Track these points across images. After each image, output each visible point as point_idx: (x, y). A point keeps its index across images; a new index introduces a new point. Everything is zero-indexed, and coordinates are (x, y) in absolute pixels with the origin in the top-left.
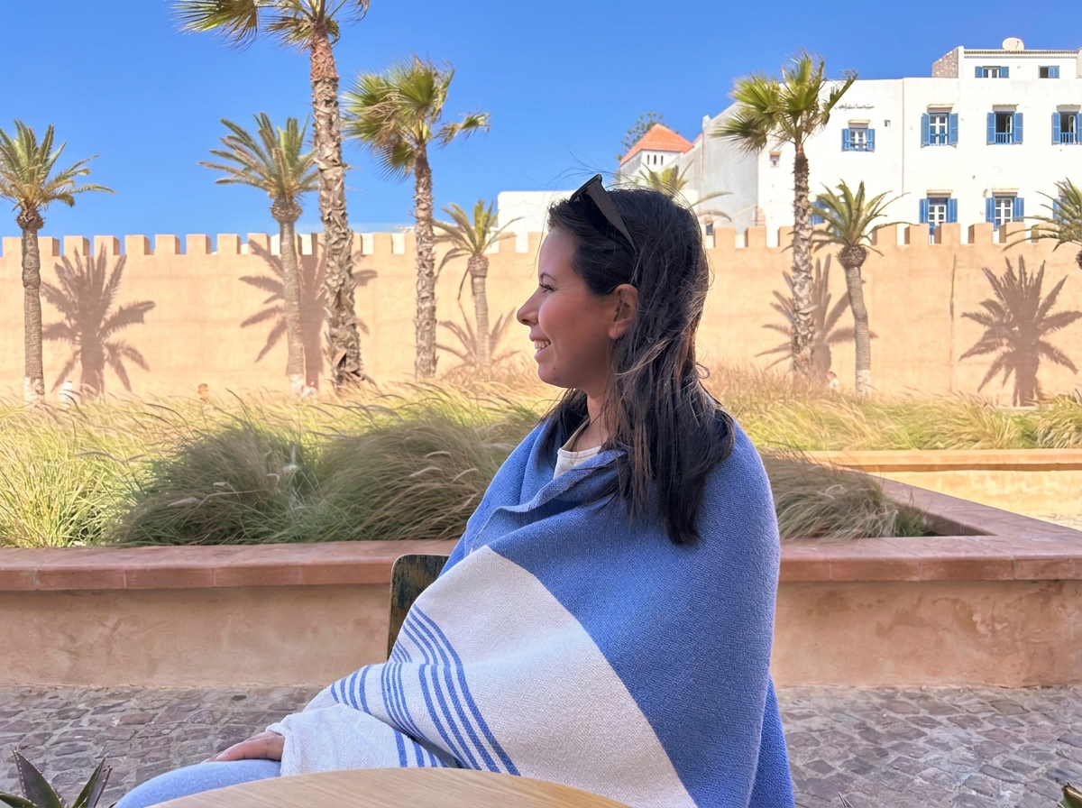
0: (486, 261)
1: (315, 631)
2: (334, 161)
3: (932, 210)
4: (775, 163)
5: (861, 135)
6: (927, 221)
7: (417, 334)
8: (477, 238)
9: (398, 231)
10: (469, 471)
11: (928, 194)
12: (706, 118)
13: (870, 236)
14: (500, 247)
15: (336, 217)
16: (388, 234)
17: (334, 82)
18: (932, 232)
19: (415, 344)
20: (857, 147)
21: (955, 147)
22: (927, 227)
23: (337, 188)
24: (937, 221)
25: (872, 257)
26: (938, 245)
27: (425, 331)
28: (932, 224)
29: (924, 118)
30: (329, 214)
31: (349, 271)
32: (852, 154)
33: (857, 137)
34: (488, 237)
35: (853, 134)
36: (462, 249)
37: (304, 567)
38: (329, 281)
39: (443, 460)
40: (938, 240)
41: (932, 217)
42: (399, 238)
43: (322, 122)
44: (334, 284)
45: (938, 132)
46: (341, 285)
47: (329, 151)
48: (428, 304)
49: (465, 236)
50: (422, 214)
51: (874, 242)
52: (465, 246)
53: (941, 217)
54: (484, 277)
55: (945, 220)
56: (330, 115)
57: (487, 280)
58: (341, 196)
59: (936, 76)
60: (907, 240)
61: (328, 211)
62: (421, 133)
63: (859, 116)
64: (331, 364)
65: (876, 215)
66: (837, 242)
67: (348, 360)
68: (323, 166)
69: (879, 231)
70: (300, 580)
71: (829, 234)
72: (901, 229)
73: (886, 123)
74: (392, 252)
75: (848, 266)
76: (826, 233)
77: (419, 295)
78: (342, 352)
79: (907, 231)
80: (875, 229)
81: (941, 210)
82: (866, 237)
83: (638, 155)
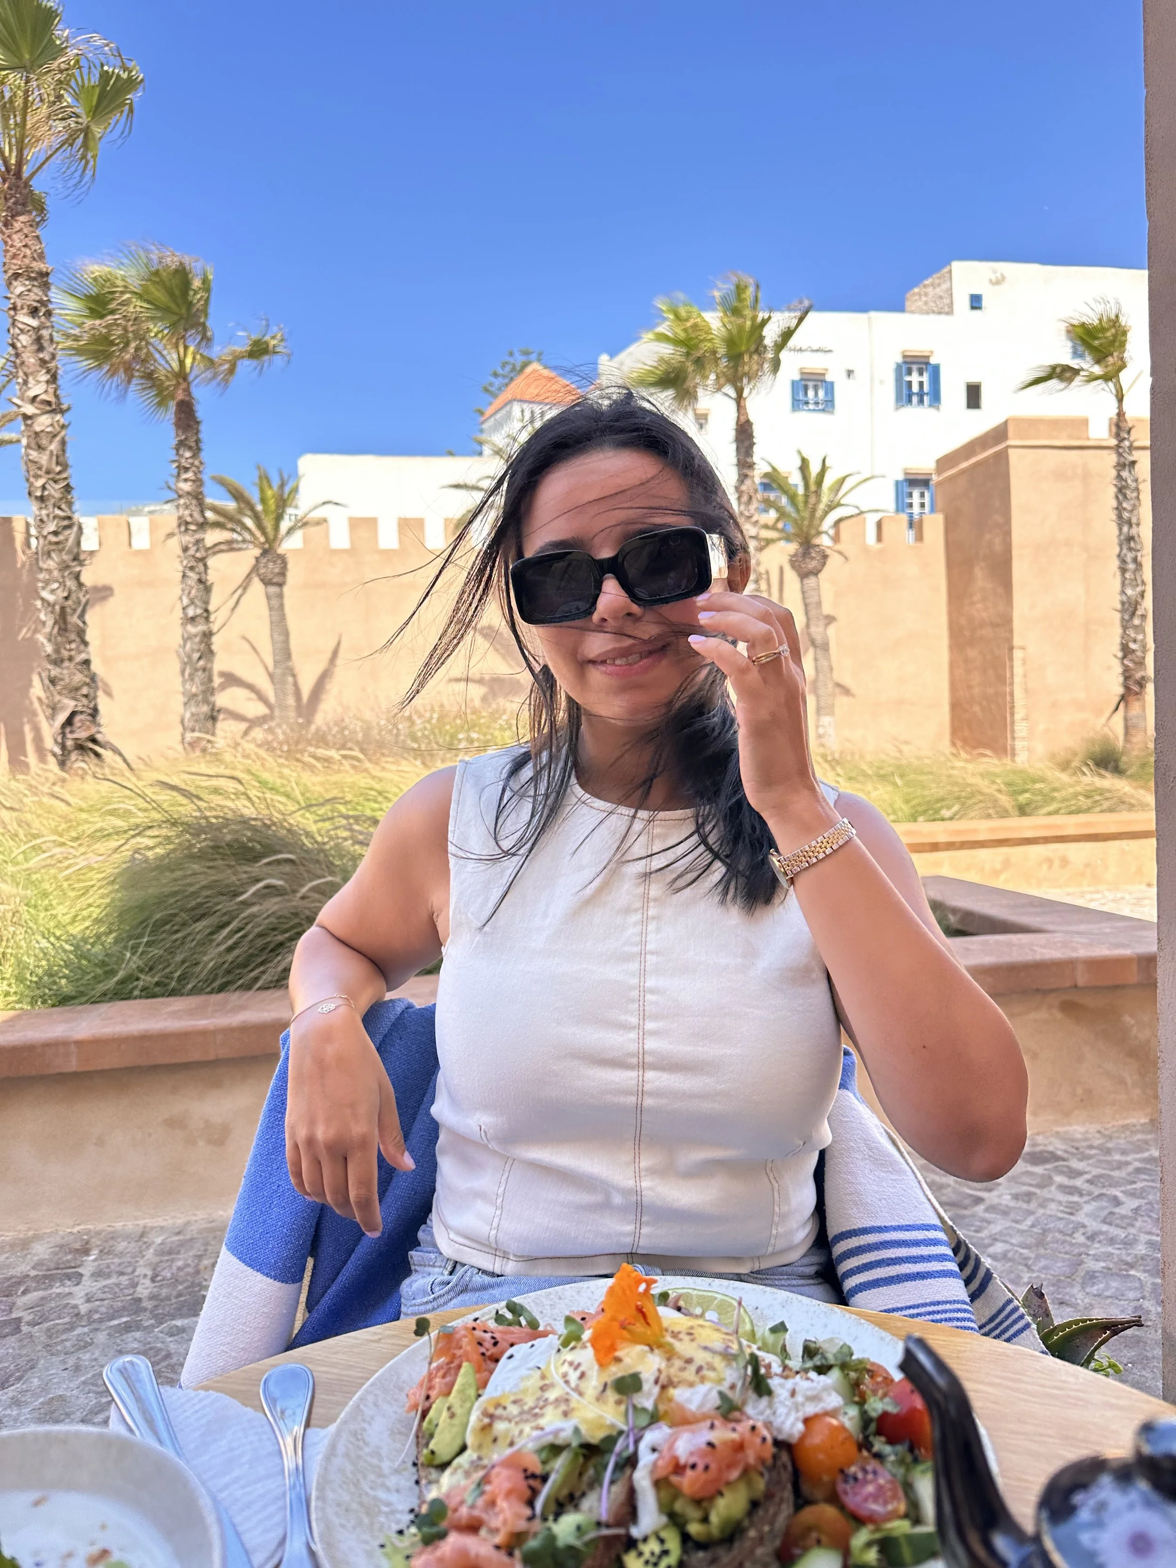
0: (283, 561)
1: (100, 1142)
2: (49, 403)
3: (910, 495)
4: (701, 426)
5: (816, 388)
6: (903, 511)
7: (183, 672)
8: (269, 525)
9: (137, 513)
10: (323, 880)
11: (906, 474)
12: (604, 358)
13: (832, 532)
14: (305, 540)
15: (54, 491)
16: (123, 518)
17: (43, 279)
18: (911, 525)
19: (181, 689)
20: (811, 407)
21: (938, 409)
22: (904, 517)
23: (54, 447)
24: (916, 510)
25: (834, 560)
26: (919, 544)
27: (196, 670)
28: (911, 515)
29: (899, 367)
30: (44, 488)
31: (77, 576)
32: (803, 416)
33: (811, 393)
34: (285, 525)
35: (806, 388)
36: (244, 541)
37: (79, 1043)
38: (45, 594)
39: (287, 868)
40: (919, 537)
41: (911, 505)
42: (140, 524)
43: (25, 340)
44: (51, 598)
45: (915, 388)
46: (66, 598)
47: (38, 387)
48: (201, 628)
49: (249, 522)
50: (186, 487)
51: (836, 539)
52: (247, 536)
53: (922, 505)
54: (281, 585)
55: (927, 509)
56: (37, 330)
57: (286, 589)
58: (61, 461)
59: (912, 312)
60: (879, 538)
61: (40, 483)
62: (182, 363)
63: (814, 363)
64: (51, 726)
65: (839, 505)
66: (788, 539)
67: (77, 719)
68: (30, 409)
69: (842, 525)
70: (73, 1065)
71: (776, 529)
72: (871, 520)
73: (850, 373)
74: (130, 545)
75: (804, 575)
76: (773, 528)
77: (185, 614)
78: (70, 705)
79: (879, 525)
80: (837, 523)
81: (922, 495)
82: (826, 533)
83: (508, 408)
